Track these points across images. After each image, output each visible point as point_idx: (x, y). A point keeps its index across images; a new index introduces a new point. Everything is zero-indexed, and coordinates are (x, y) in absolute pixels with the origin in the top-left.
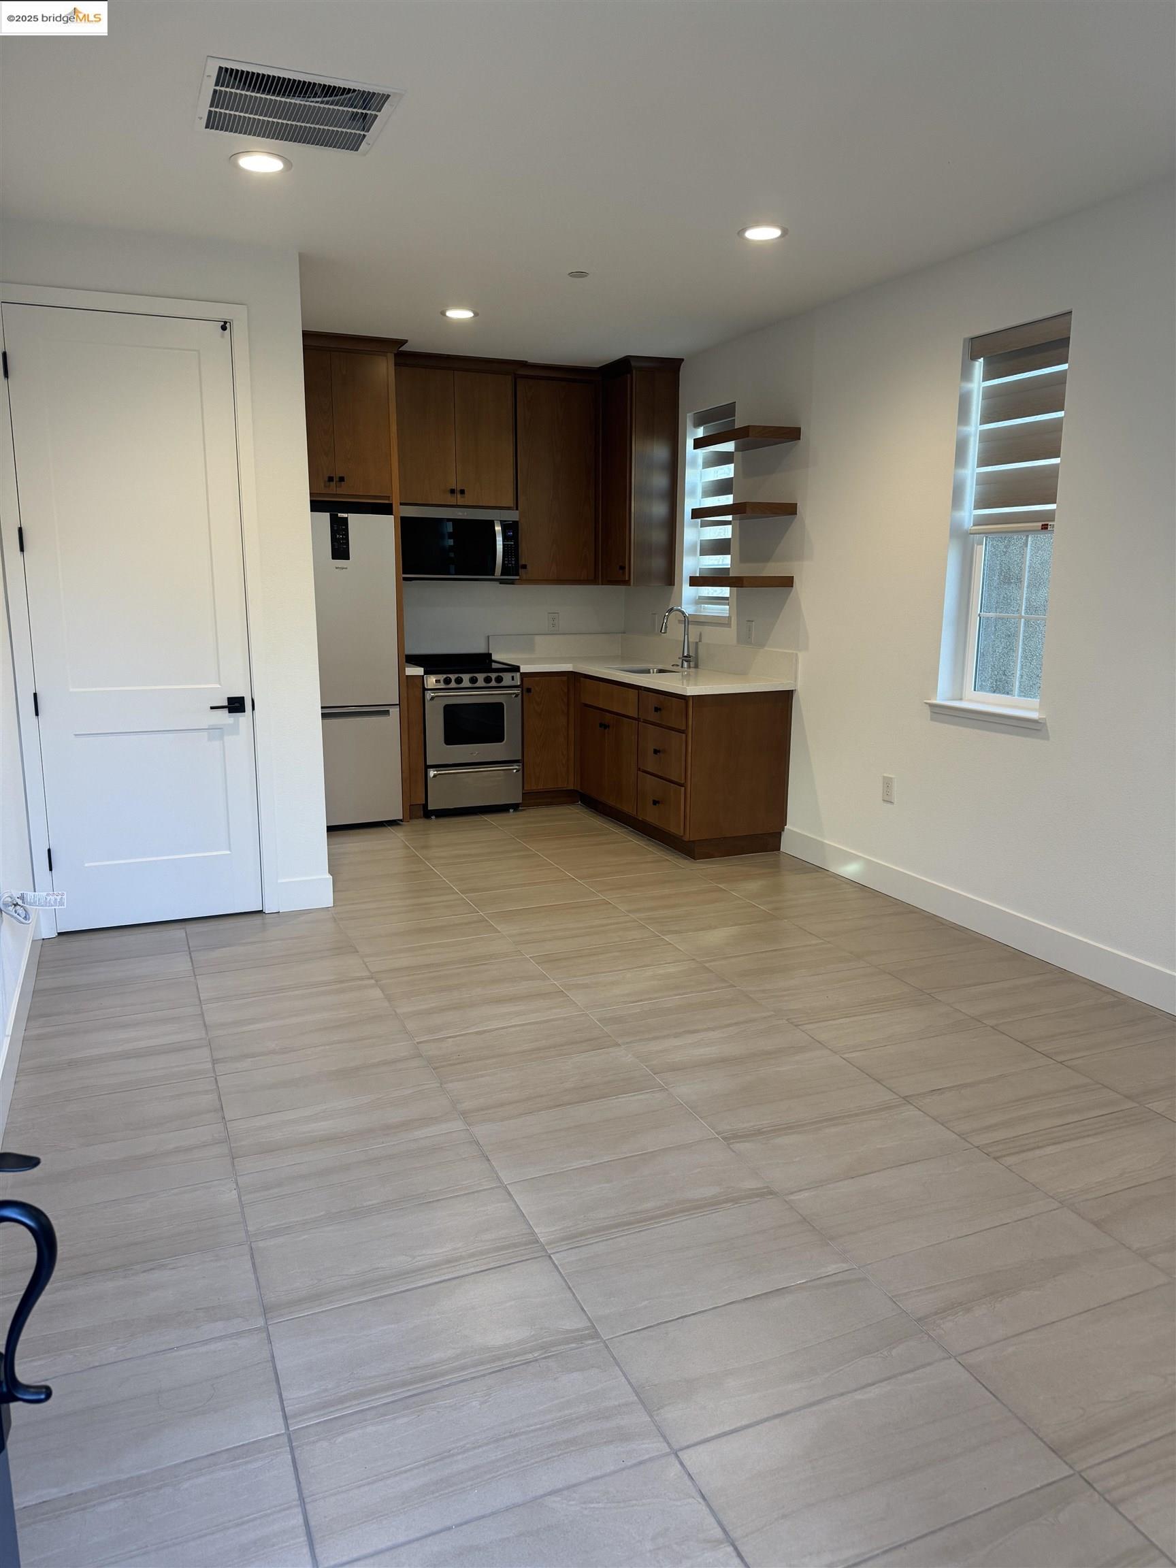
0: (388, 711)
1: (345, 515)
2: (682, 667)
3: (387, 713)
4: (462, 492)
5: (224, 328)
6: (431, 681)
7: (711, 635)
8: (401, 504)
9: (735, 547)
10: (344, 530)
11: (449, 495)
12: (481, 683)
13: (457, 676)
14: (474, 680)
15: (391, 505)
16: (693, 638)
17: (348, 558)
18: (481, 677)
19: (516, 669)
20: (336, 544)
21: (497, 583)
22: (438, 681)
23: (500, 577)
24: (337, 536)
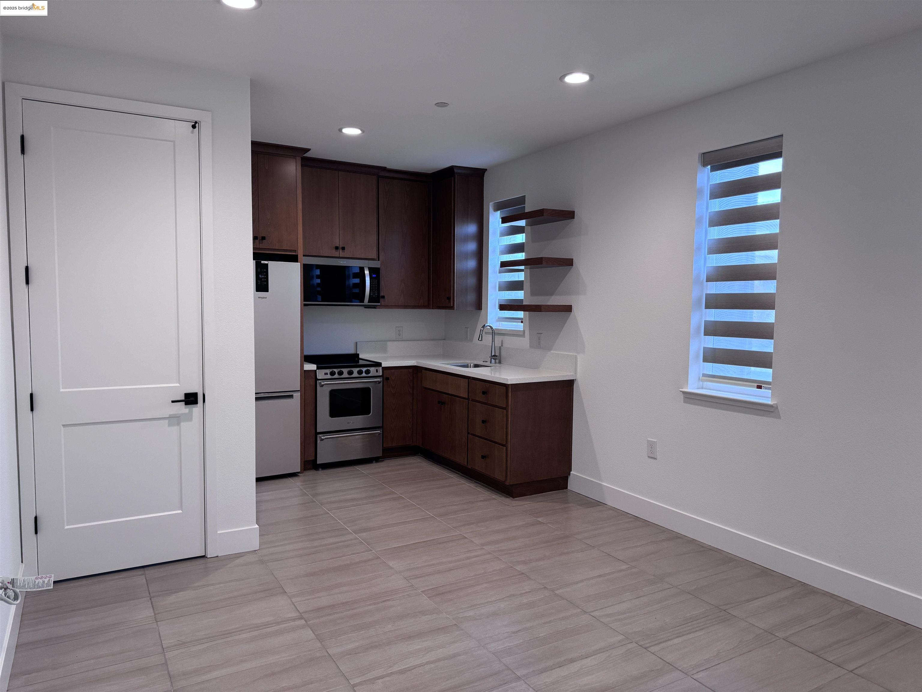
0: (292, 395)
1: (266, 262)
2: (491, 363)
3: (291, 396)
4: (343, 248)
5: (194, 127)
6: (321, 374)
7: (509, 342)
8: (304, 256)
9: (527, 286)
10: (265, 272)
11: (334, 250)
12: (355, 374)
13: (339, 370)
14: (350, 373)
15: (297, 255)
16: (498, 343)
17: (267, 291)
18: (355, 370)
19: (379, 364)
20: (259, 281)
21: (365, 308)
22: (326, 374)
23: (367, 304)
24: (260, 276)
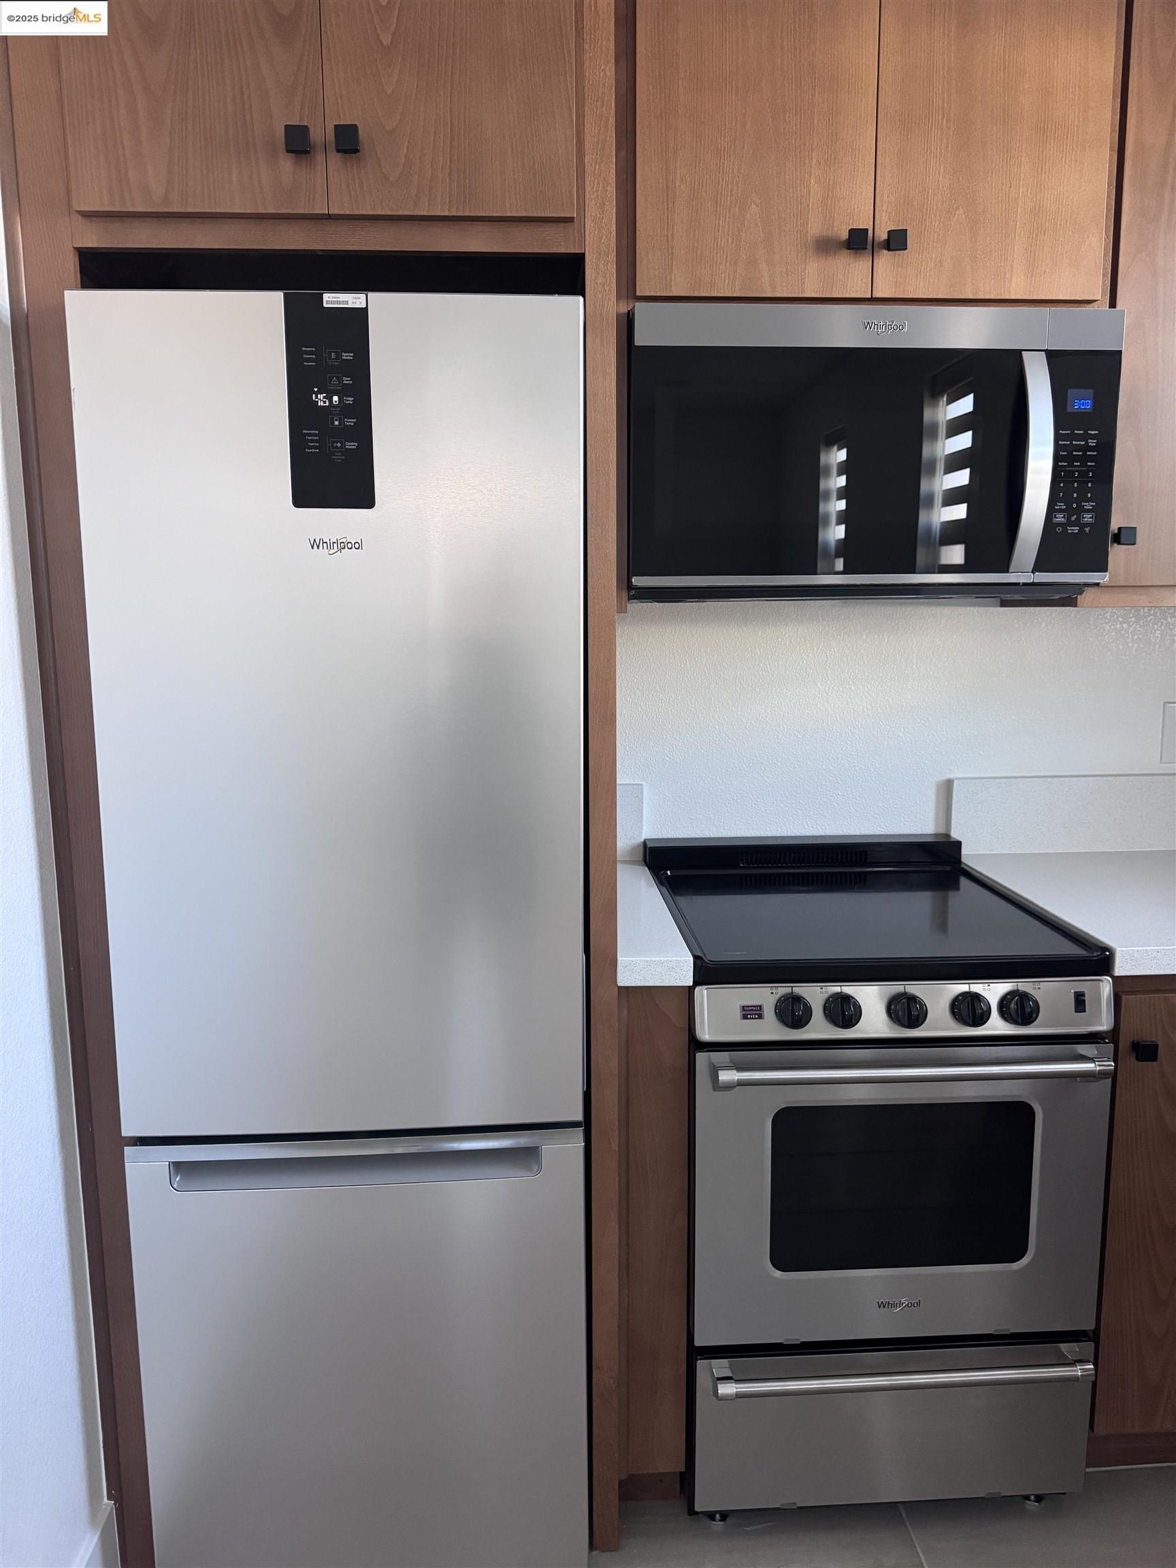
0: (533, 1151)
1: (353, 300)
3: (525, 1159)
4: (897, 244)
10: (345, 369)
12: (940, 1023)
13: (834, 988)
14: (908, 1010)
17: (367, 500)
18: (938, 998)
19: (1097, 962)
20: (311, 434)
21: (1004, 604)
22: (752, 1012)
23: (1029, 578)
24: (321, 400)
